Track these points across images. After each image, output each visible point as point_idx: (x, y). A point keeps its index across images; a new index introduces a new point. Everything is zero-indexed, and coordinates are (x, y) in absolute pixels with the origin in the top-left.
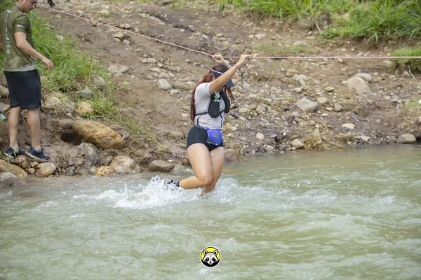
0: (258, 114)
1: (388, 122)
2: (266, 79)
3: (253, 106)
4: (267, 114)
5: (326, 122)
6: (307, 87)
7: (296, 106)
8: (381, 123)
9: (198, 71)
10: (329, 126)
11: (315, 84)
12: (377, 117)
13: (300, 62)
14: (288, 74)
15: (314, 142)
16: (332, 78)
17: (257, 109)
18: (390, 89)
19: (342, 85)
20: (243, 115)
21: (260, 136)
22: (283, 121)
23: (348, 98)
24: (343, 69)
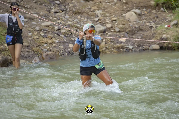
0: (72, 34)
1: (145, 38)
2: (79, 13)
3: (69, 29)
4: (77, 34)
5: (110, 38)
6: (101, 18)
9: (40, 8)
10: (111, 40)
11: (106, 16)
12: (139, 36)
14: (92, 10)
15: (101, 49)
16: (117, 12)
18: (150, 19)
19: (122, 17)
20: (63, 34)
21: (71, 46)
23: (124, 24)
24: (125, 7)
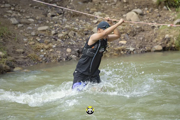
0: (70, 37)
1: (147, 39)
2: (77, 16)
3: (66, 33)
4: (75, 37)
6: (100, 20)
7: (92, 32)
8: (143, 40)
9: (36, 12)
10: (111, 43)
12: (141, 36)
14: (90, 12)
16: (118, 13)
17: (69, 34)
19: (123, 17)
20: (60, 39)
21: (69, 50)
22: (83, 41)
23: (124, 26)
24: (125, 7)
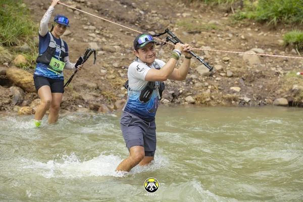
1: (269, 88)
5: (218, 84)
7: (196, 70)
8: (262, 89)
10: (219, 88)
12: (260, 84)
13: (210, 36)
14: (197, 45)
15: (204, 99)
23: (239, 67)
24: (243, 44)
